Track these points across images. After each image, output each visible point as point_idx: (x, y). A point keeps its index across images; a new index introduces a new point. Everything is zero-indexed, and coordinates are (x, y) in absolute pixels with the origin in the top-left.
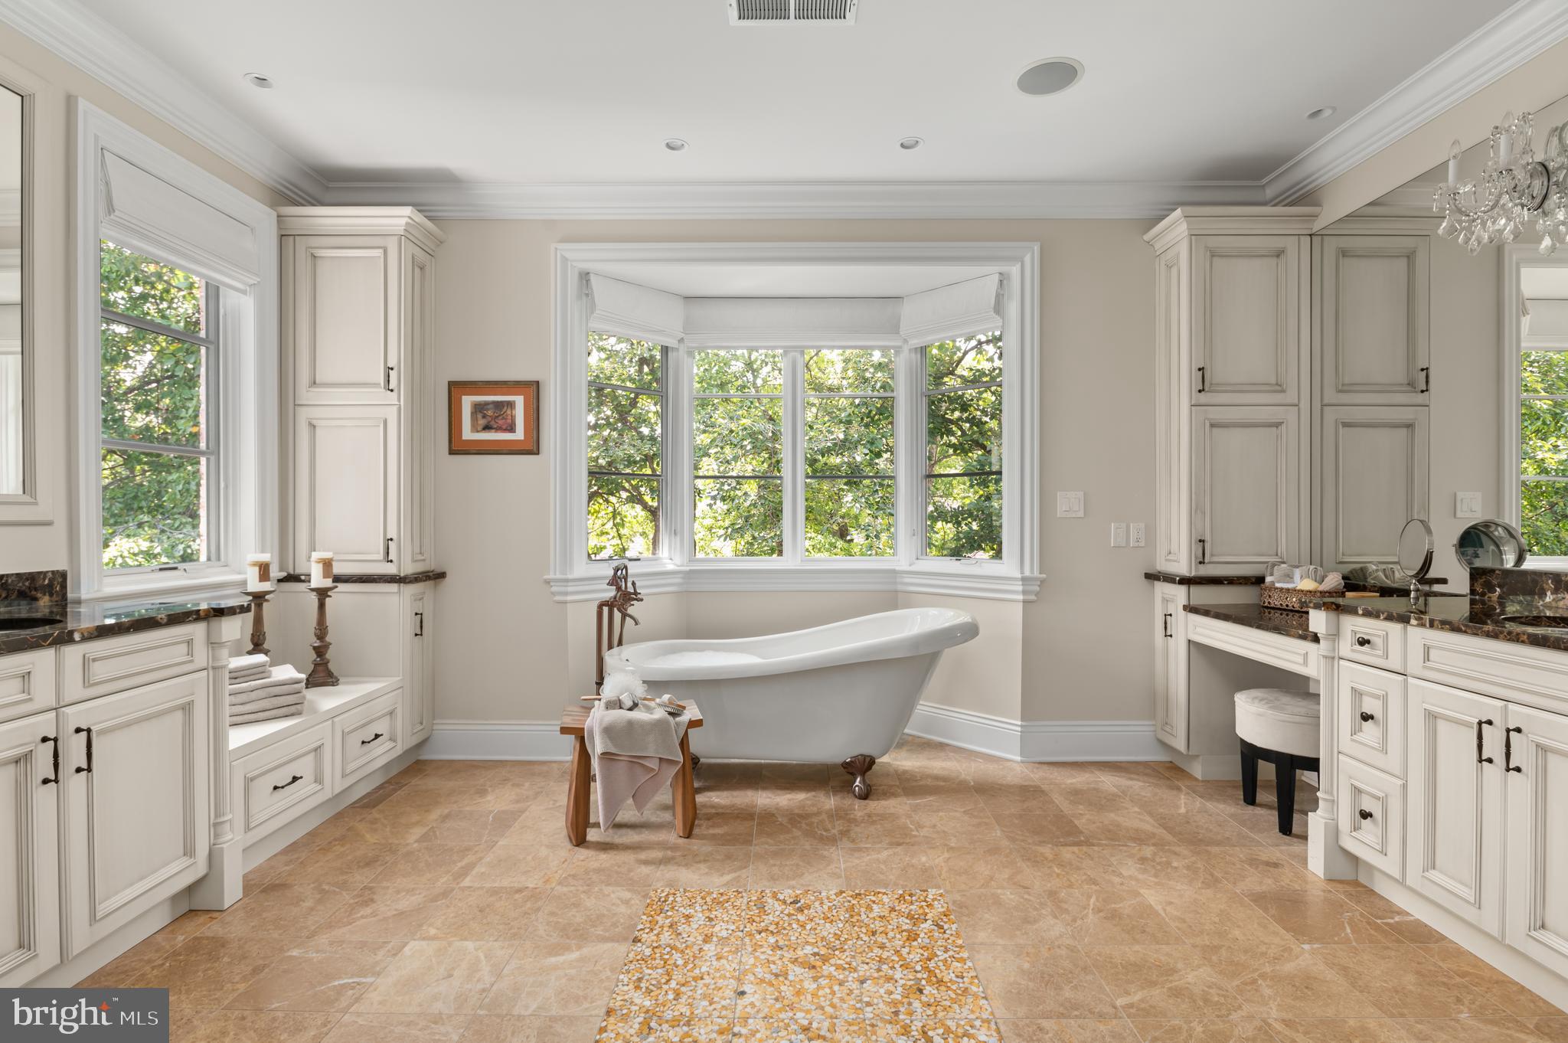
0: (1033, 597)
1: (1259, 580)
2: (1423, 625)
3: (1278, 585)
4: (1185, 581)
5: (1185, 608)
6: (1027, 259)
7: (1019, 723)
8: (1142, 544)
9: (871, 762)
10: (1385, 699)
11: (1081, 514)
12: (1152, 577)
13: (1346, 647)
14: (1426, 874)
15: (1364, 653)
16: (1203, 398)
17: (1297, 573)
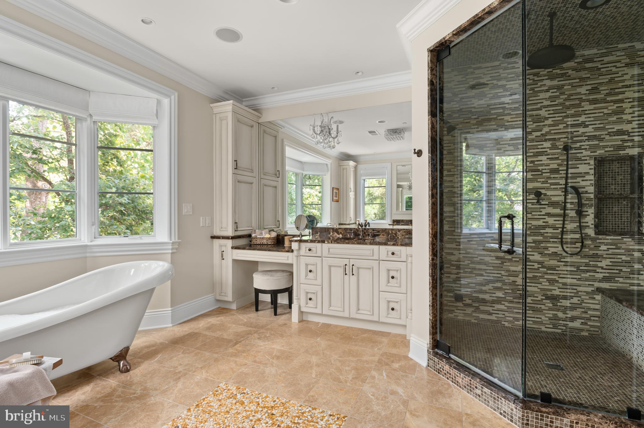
0: (175, 251)
1: (250, 236)
2: (329, 243)
3: (258, 237)
4: (233, 238)
5: (232, 248)
6: (173, 97)
7: (170, 309)
8: (210, 225)
9: (127, 349)
10: (316, 265)
11: (191, 213)
12: (213, 237)
13: (303, 252)
14: (330, 309)
15: (310, 254)
16: (236, 171)
17: (263, 232)
